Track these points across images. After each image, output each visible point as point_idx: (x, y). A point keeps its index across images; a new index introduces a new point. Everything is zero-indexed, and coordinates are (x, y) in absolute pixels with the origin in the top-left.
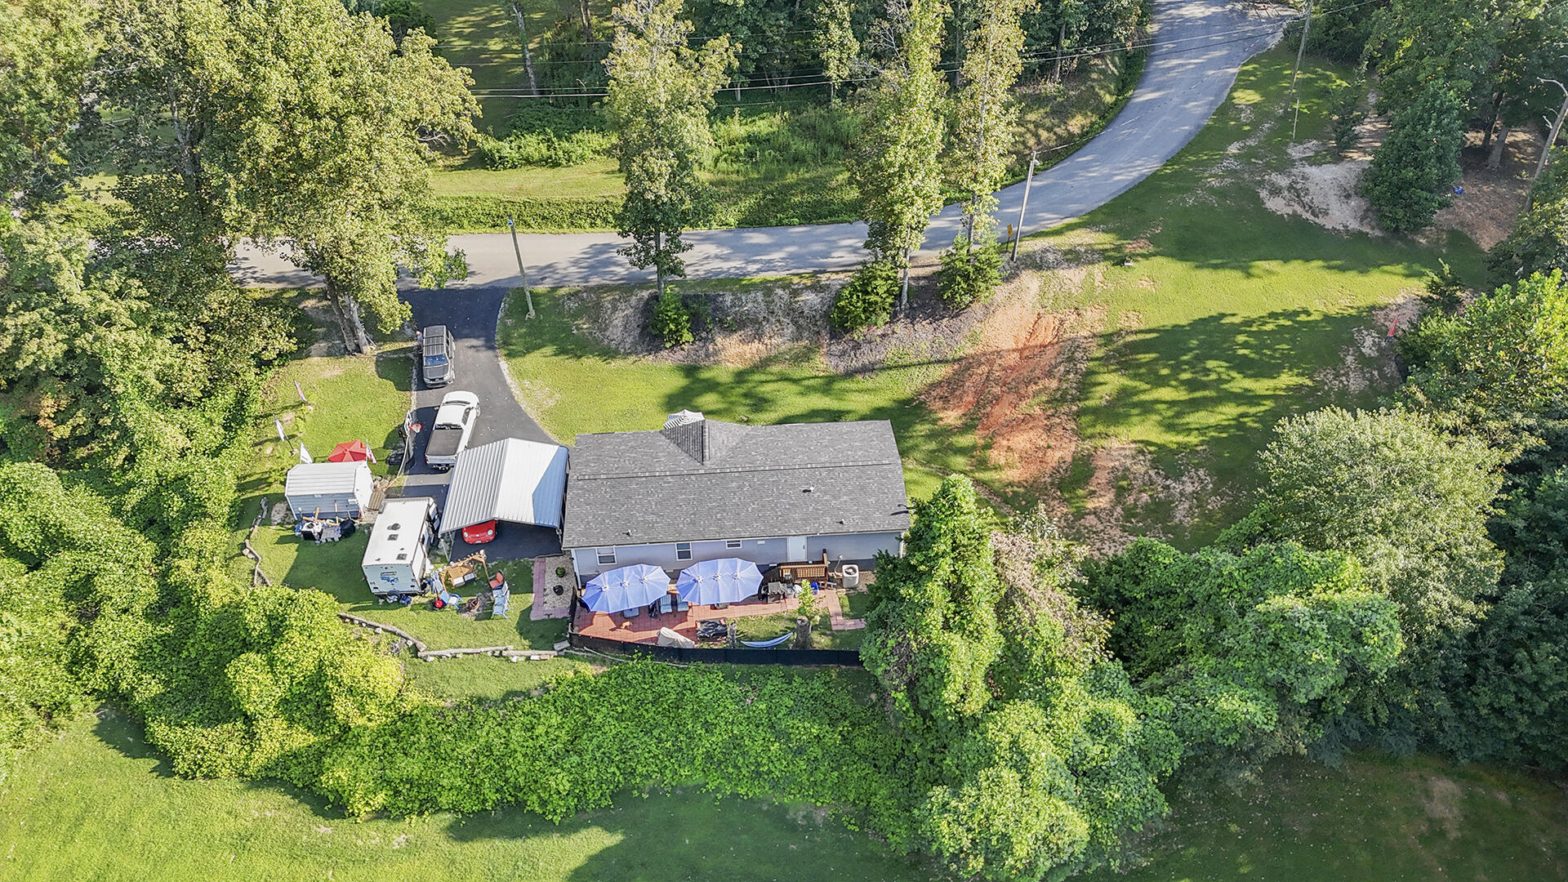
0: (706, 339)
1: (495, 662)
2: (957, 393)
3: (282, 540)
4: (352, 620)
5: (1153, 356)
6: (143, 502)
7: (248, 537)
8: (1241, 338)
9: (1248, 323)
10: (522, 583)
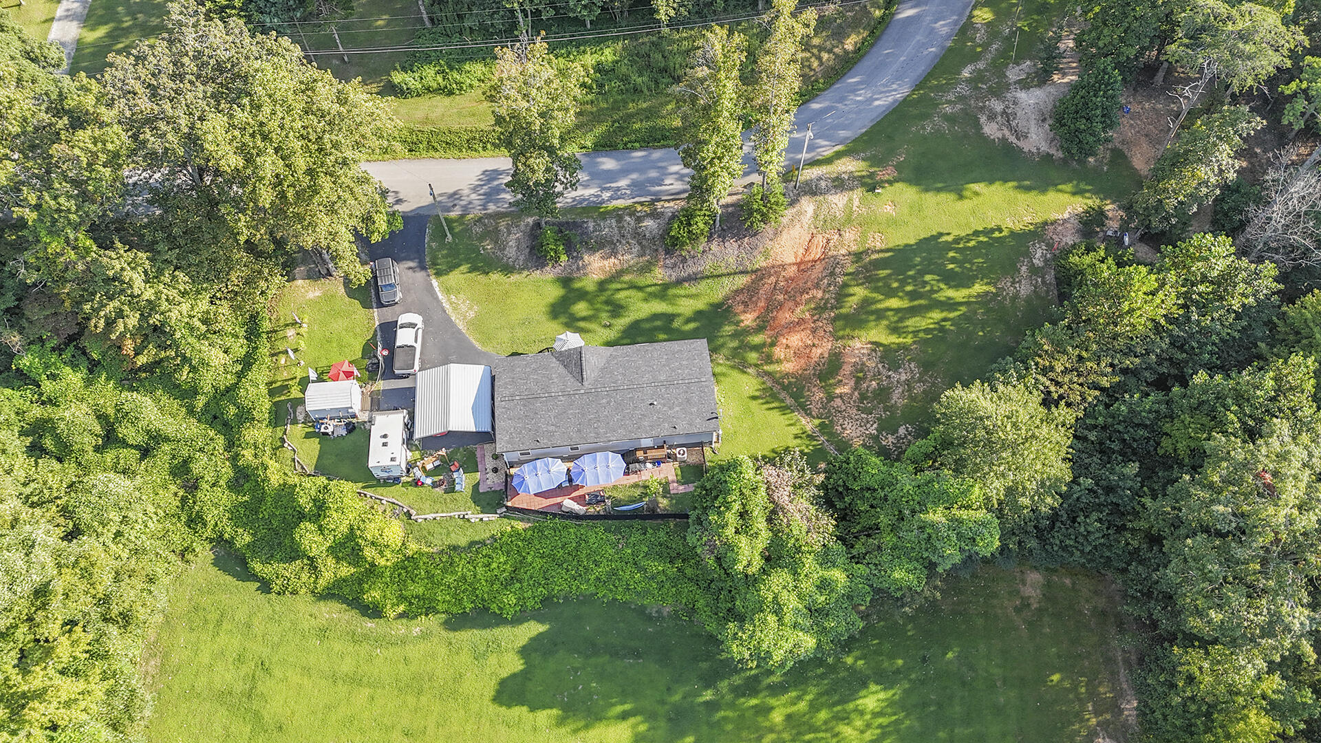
0: (577, 257)
1: (461, 522)
2: (754, 299)
3: (308, 436)
4: (365, 495)
5: (888, 271)
6: (207, 405)
7: (285, 433)
8: (951, 254)
9: (957, 240)
10: (471, 465)
